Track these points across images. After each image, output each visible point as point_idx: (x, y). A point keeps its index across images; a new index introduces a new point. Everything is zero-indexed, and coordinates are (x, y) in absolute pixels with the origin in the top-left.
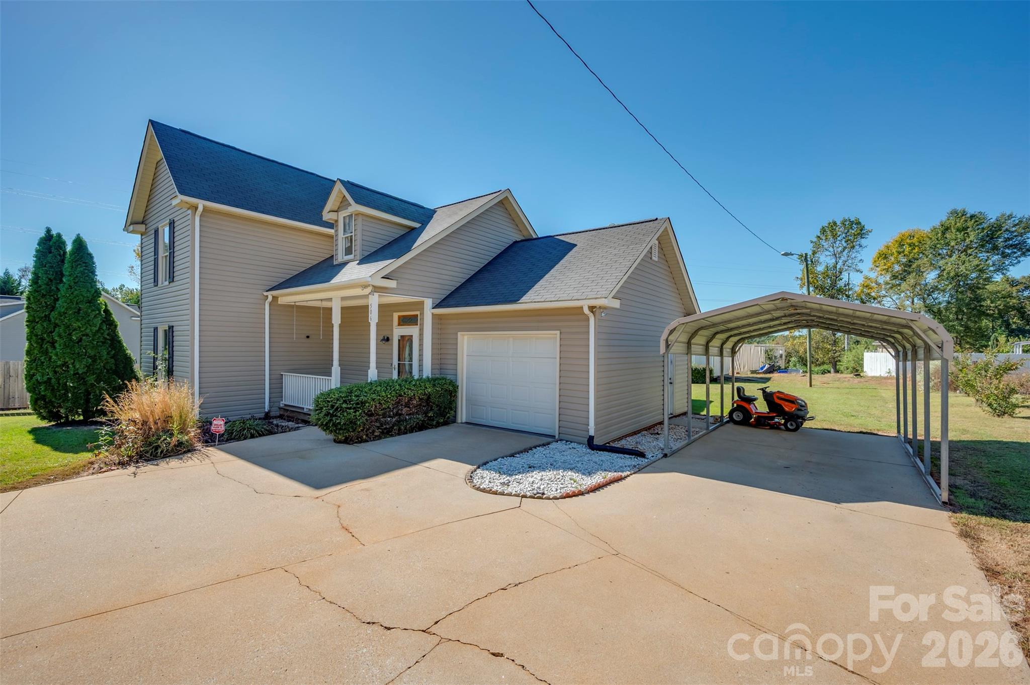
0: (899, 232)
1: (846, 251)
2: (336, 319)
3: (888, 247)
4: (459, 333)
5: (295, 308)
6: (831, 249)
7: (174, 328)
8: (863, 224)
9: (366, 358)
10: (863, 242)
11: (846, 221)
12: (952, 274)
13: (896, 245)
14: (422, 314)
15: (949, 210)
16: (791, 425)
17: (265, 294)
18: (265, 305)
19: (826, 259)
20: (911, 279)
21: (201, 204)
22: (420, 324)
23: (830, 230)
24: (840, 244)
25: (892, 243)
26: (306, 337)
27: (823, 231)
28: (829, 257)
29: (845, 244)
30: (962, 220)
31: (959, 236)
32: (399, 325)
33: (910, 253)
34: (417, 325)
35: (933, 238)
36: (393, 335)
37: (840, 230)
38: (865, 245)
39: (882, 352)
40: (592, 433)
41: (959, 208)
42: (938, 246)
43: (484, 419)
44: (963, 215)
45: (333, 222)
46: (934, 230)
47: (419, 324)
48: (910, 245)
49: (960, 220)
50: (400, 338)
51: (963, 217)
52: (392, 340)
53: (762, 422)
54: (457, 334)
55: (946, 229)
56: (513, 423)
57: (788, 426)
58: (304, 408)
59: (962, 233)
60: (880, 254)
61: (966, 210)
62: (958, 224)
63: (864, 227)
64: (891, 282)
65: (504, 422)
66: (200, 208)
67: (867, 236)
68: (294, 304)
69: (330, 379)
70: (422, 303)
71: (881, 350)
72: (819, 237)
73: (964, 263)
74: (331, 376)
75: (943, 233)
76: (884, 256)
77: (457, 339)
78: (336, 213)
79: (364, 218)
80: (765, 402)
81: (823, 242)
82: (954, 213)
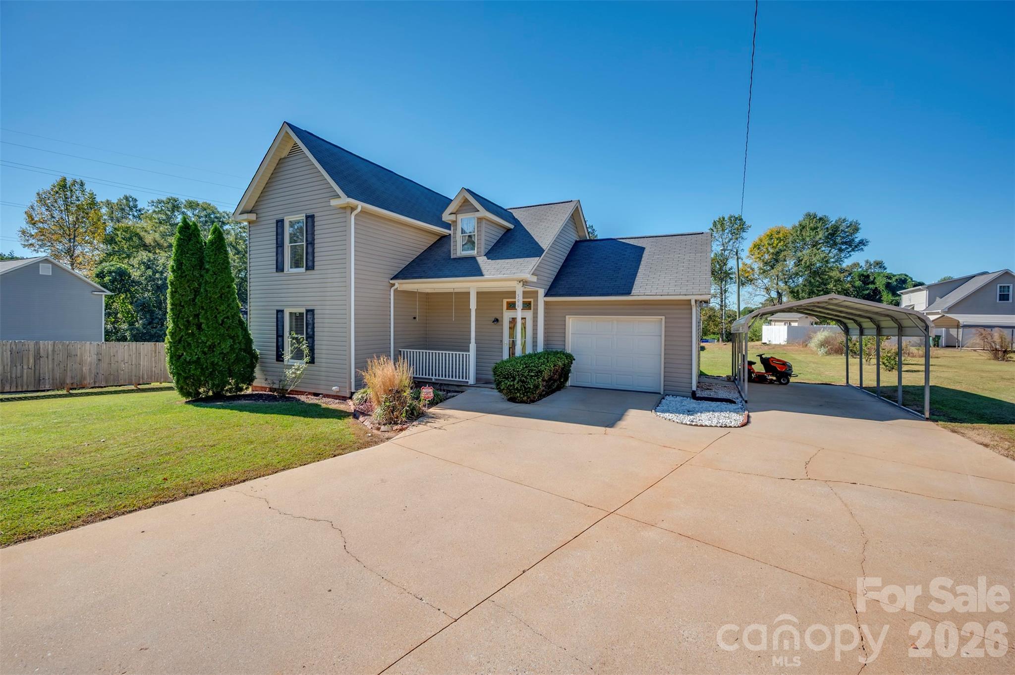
0: (769, 227)
1: (731, 242)
2: (473, 305)
3: (761, 240)
4: (567, 317)
5: (417, 294)
6: (720, 240)
7: (315, 311)
8: (744, 220)
9: (468, 335)
10: (744, 235)
11: (732, 217)
12: (808, 264)
13: (767, 239)
14: (536, 301)
15: (805, 213)
16: (784, 380)
17: (392, 282)
18: (390, 291)
19: (716, 248)
20: (779, 267)
21: (360, 205)
22: (534, 309)
23: (720, 224)
24: (727, 235)
25: (764, 237)
26: (413, 318)
27: (715, 224)
28: (719, 246)
29: (730, 236)
30: (814, 222)
31: (812, 234)
32: (507, 309)
33: (777, 245)
34: (531, 309)
35: (794, 234)
36: (502, 317)
37: (727, 224)
38: (746, 237)
39: (775, 325)
40: (694, 388)
41: (812, 212)
42: (798, 241)
43: (589, 383)
44: (814, 218)
45: (450, 223)
46: (794, 227)
47: (532, 308)
48: (777, 239)
49: (812, 221)
50: (511, 320)
51: (815, 219)
52: (502, 321)
53: (760, 379)
54: (565, 317)
55: (803, 227)
56: (617, 385)
57: (782, 381)
58: (432, 379)
59: (814, 232)
60: (755, 245)
61: (817, 214)
62: (811, 225)
63: (745, 223)
64: (763, 268)
65: (609, 384)
66: (359, 209)
67: (747, 230)
68: (416, 291)
69: (469, 355)
70: (537, 292)
71: (774, 323)
72: (712, 229)
73: (815, 255)
74: (469, 352)
75: (801, 231)
76: (757, 246)
77: (565, 321)
78: (455, 215)
79: (487, 222)
80: (762, 365)
81: (715, 234)
82: (808, 215)
